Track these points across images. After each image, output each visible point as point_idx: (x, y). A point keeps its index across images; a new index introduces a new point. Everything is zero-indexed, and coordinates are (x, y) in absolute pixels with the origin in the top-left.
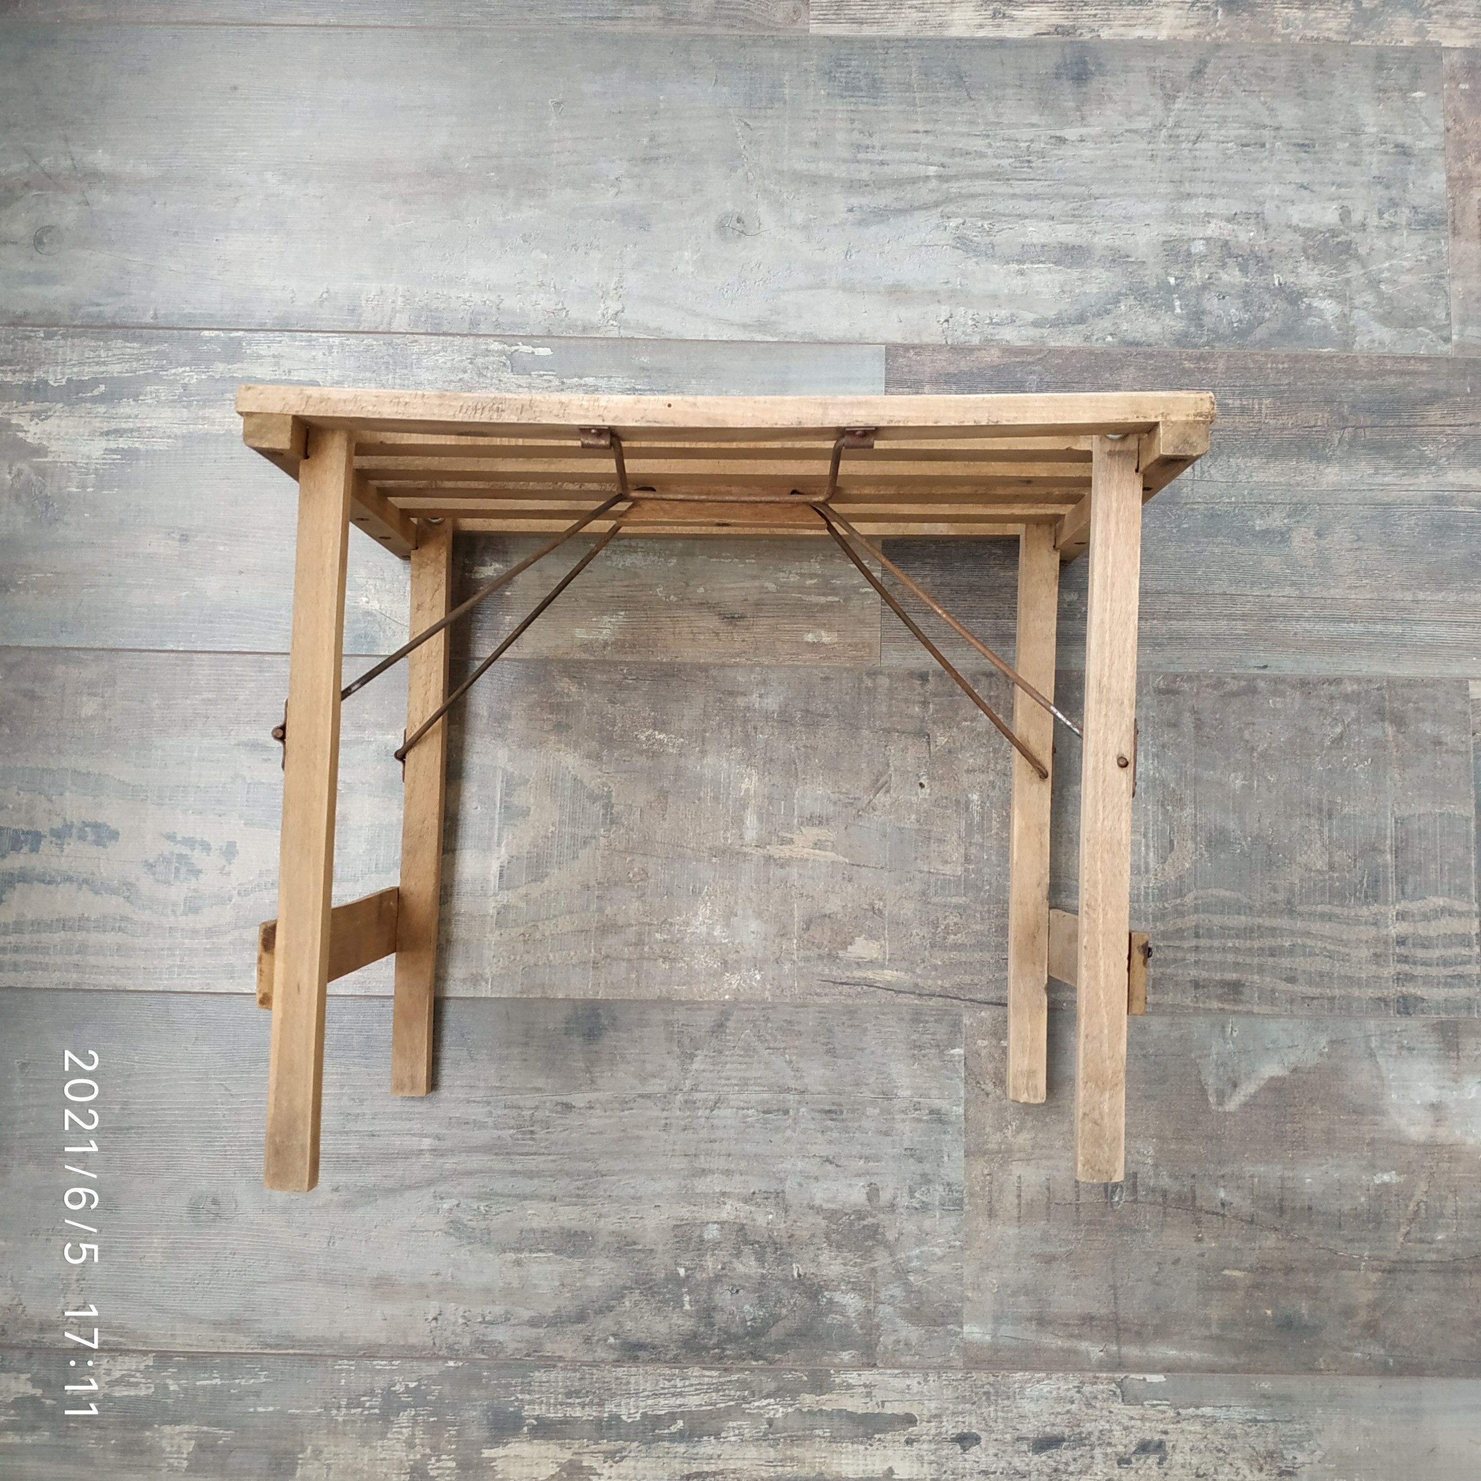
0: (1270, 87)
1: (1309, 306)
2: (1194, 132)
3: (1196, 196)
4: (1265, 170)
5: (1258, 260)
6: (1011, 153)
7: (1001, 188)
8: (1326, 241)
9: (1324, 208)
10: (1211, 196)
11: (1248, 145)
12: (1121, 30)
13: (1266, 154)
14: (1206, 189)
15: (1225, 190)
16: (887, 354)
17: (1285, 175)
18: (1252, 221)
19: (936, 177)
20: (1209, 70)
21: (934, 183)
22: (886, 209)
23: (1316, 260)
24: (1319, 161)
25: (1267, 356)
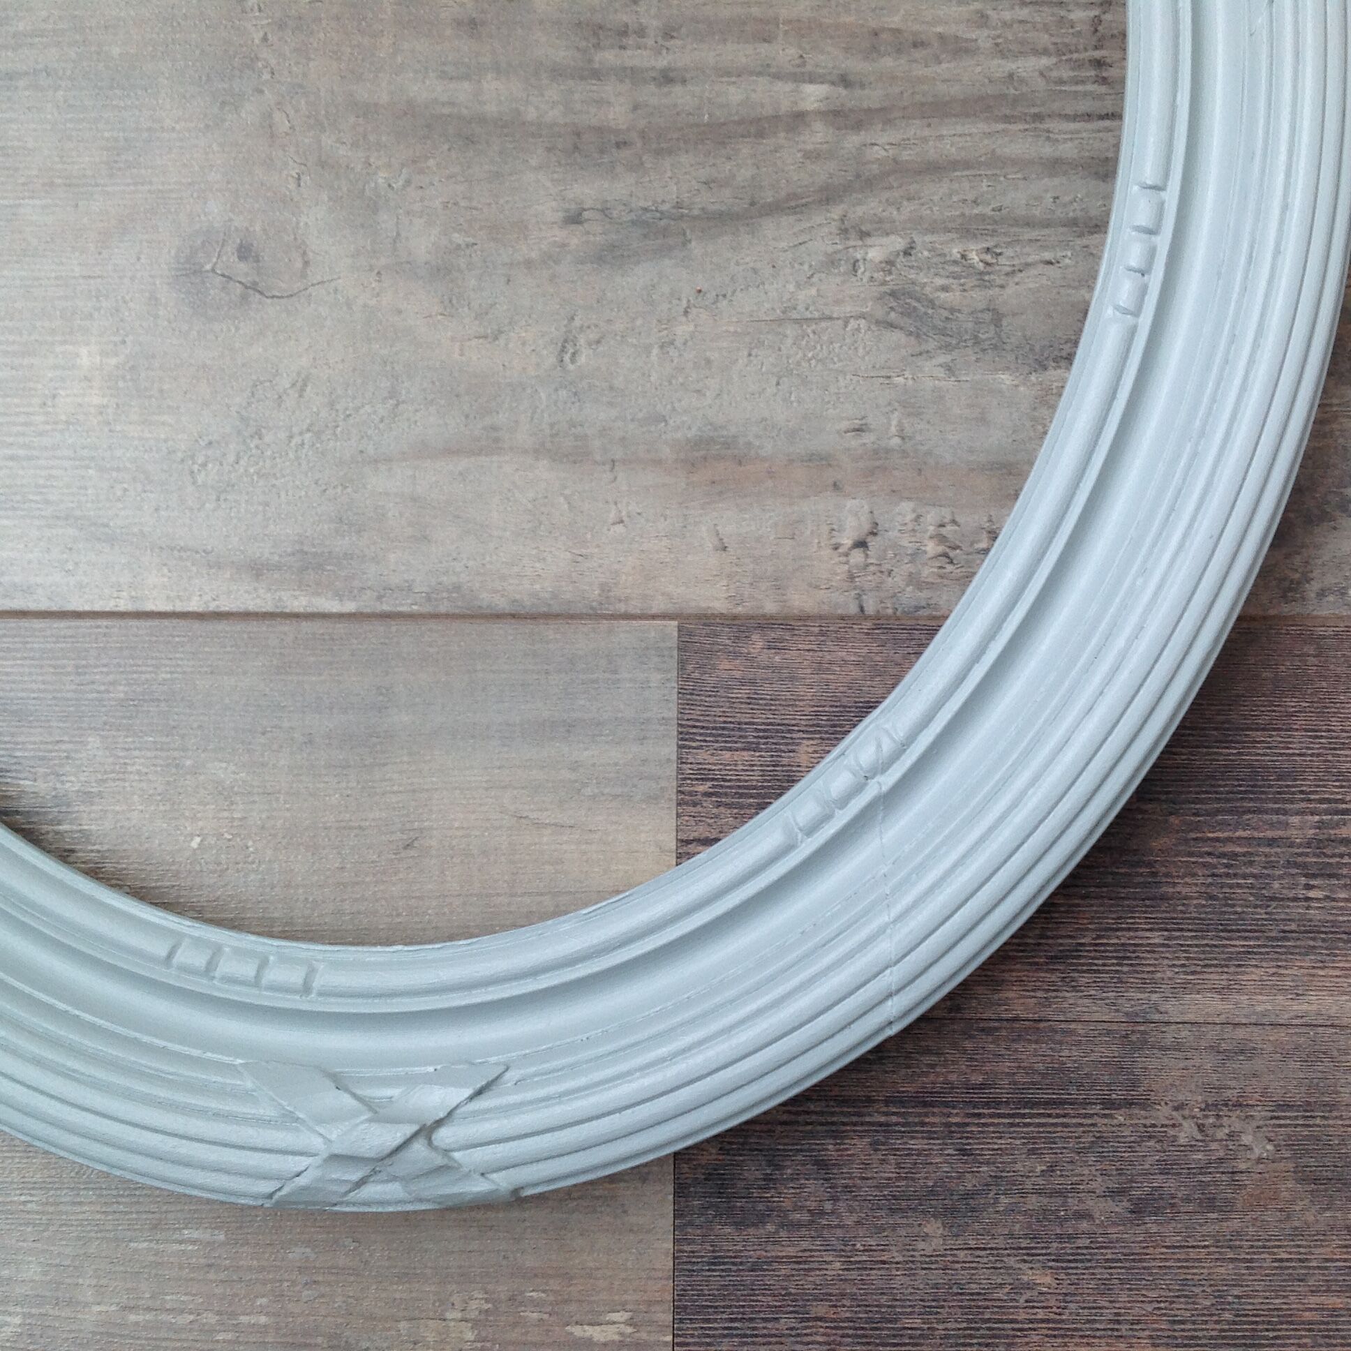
6: (1044, 39)
7: (1019, 144)
16: (683, 648)
19: (822, 114)
21: (818, 135)
22: (679, 213)
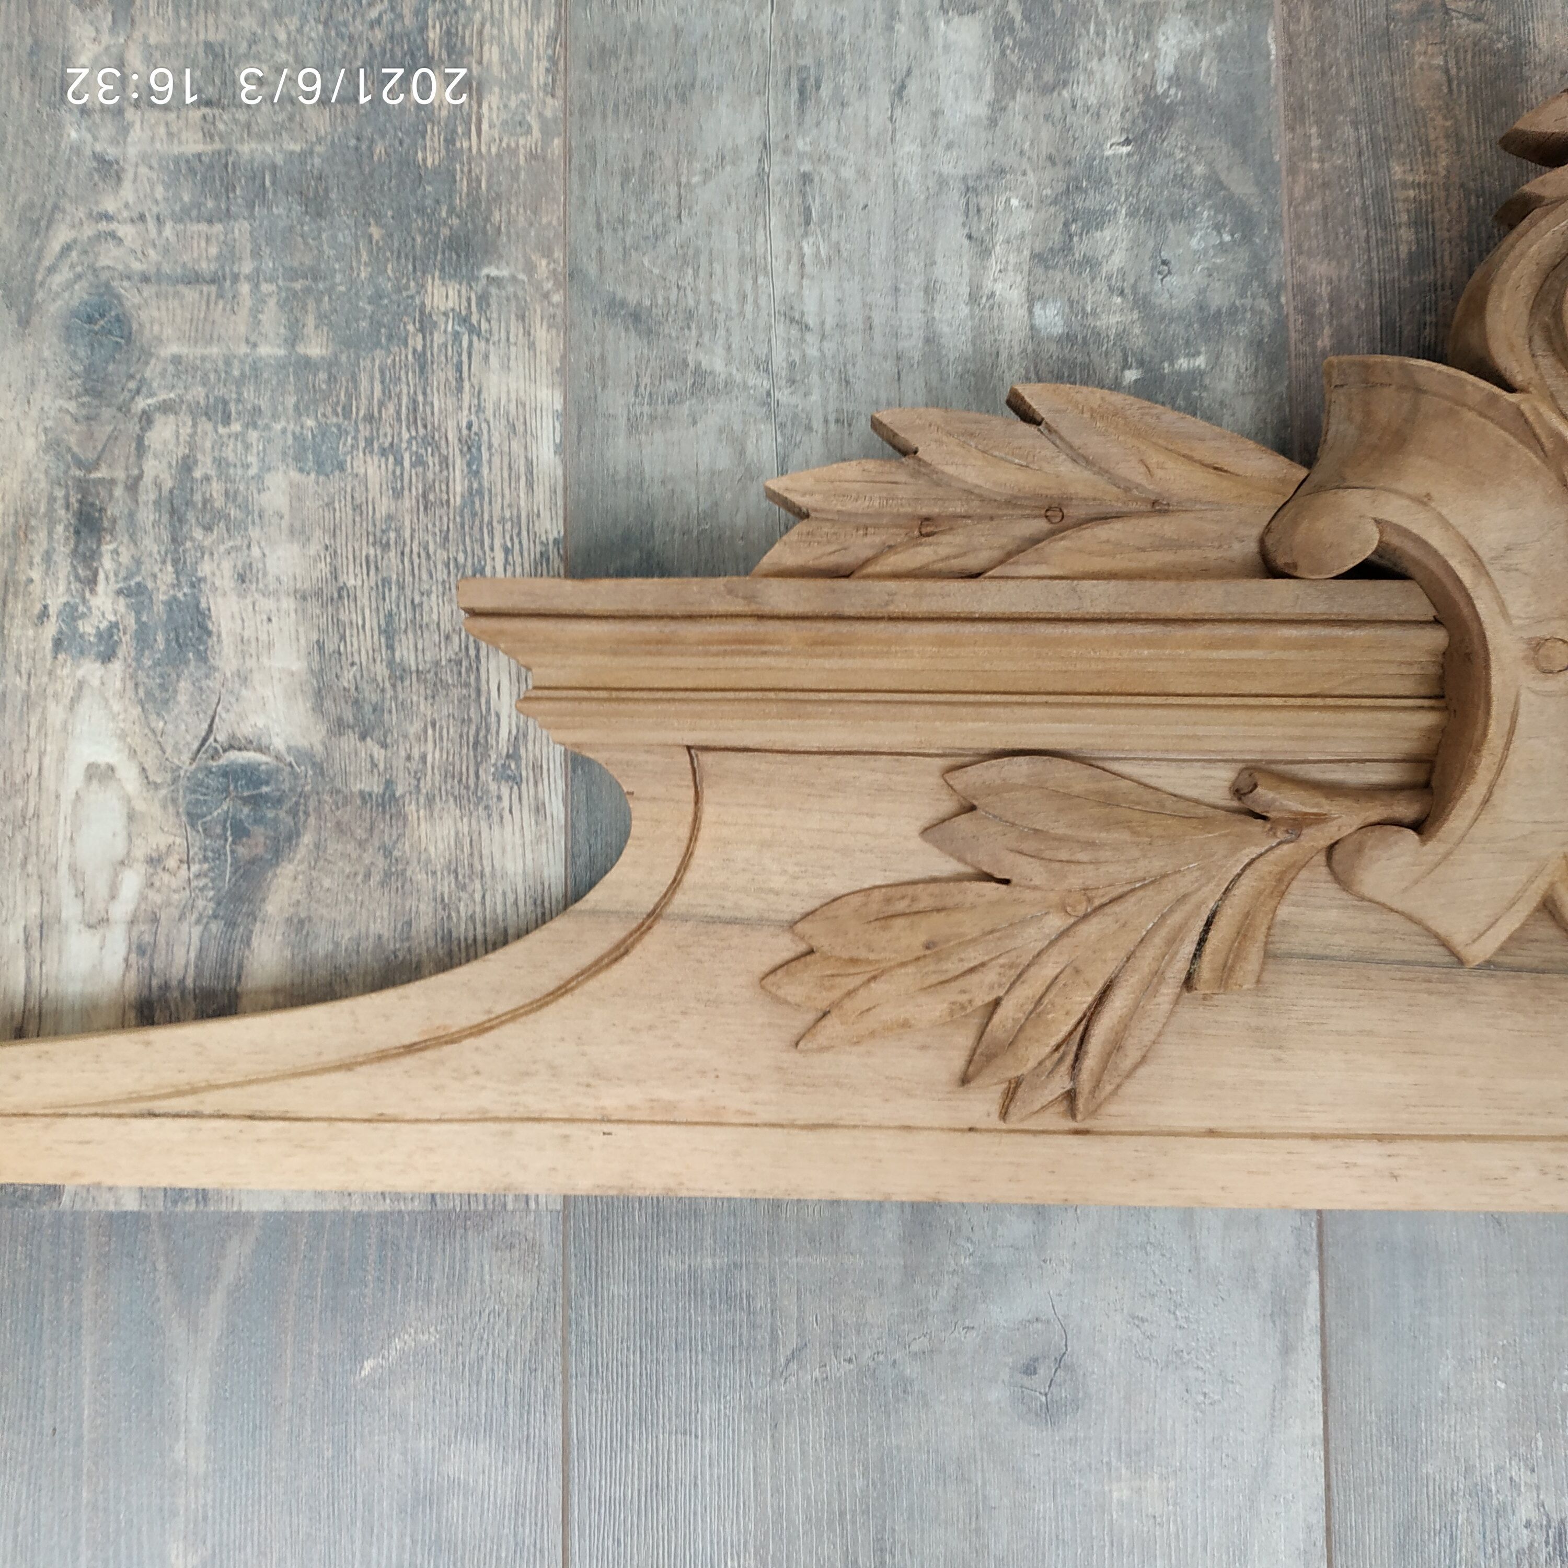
0: (668, 162)
1: (1175, 80)
2: (780, 329)
3: (930, 323)
4: (863, 174)
5: (1072, 188)
8: (1021, 44)
9: (947, 48)
10: (930, 291)
11: (807, 212)
12: (541, 494)
13: (825, 170)
14: (913, 302)
15: (914, 261)
17: (873, 132)
18: (984, 201)
20: (632, 296)
23: (1066, 66)
24: (839, 58)
25: (1293, 171)
